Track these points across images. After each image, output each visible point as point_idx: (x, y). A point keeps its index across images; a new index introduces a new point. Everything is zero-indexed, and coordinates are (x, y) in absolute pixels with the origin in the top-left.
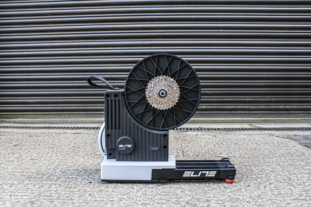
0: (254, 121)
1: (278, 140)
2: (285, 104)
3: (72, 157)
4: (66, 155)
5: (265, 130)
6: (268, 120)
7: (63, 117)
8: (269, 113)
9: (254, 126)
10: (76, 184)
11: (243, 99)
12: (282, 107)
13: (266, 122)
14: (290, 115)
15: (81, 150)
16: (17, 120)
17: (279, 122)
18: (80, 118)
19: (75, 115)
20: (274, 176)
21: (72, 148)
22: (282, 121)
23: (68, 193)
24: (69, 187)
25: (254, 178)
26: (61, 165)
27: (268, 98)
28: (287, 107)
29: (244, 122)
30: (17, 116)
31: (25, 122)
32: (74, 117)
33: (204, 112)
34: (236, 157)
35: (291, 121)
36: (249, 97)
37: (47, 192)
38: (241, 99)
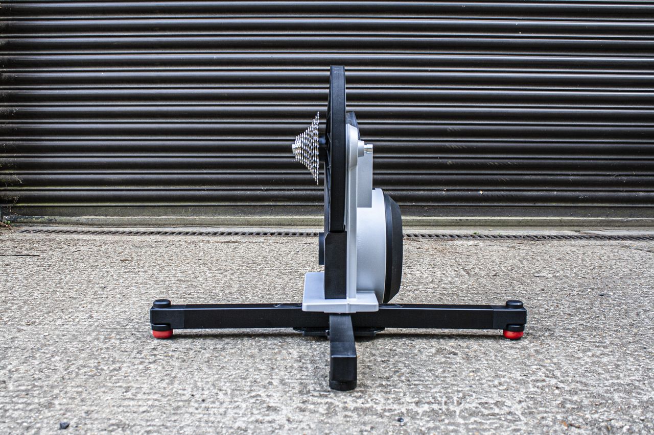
0: (584, 222)
1: (642, 254)
2: (649, 189)
5: (610, 239)
6: (613, 221)
7: (183, 212)
8: (615, 207)
9: (585, 233)
11: (562, 177)
13: (609, 224)
16: (83, 218)
17: (636, 226)
18: (219, 215)
19: (208, 209)
22: (643, 224)
27: (614, 175)
28: (653, 194)
29: (564, 224)
30: (81, 210)
31: (100, 223)
32: (205, 213)
33: (481, 204)
36: (575, 173)
38: (559, 177)
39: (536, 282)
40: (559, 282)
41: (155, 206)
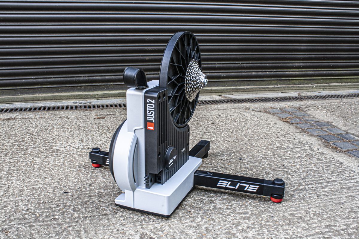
0: (224, 90)
2: (258, 71)
3: (22, 157)
4: (12, 154)
6: (239, 89)
8: (240, 81)
10: (49, 197)
11: (212, 65)
12: (254, 73)
13: (237, 91)
14: (262, 83)
15: (30, 145)
17: (251, 91)
20: (267, 163)
21: (15, 144)
22: (255, 90)
23: (45, 211)
24: (42, 202)
25: (249, 168)
26: (14, 170)
27: (240, 63)
28: (260, 73)
29: (213, 92)
34: (220, 141)
35: (264, 90)
36: (219, 63)
37: (16, 213)
38: (210, 65)
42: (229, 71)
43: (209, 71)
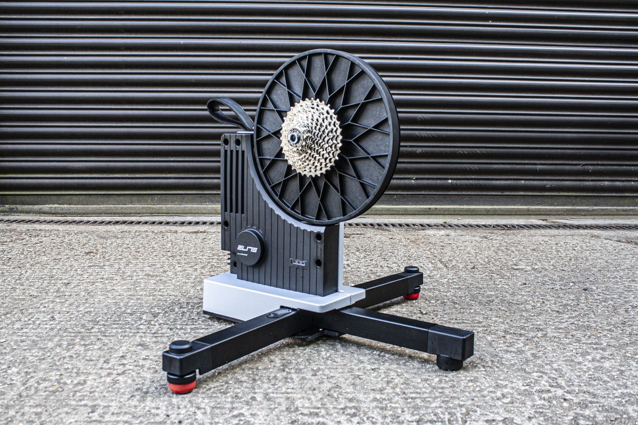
0: (550, 211)
1: (614, 245)
2: (614, 178)
5: (578, 228)
6: (579, 210)
7: (150, 201)
8: (581, 196)
9: (553, 222)
11: (530, 166)
12: (606, 183)
13: (575, 213)
14: (622, 201)
16: (46, 207)
17: (601, 215)
18: (187, 203)
19: (174, 198)
22: (608, 213)
25: (601, 300)
27: (581, 164)
28: (618, 183)
29: (532, 213)
30: (43, 198)
31: (64, 212)
32: (172, 202)
33: (449, 193)
35: (625, 213)
36: (543, 162)
38: (527, 167)
39: (516, 276)
40: (539, 275)
41: (120, 195)
42: (560, 178)
43: (524, 178)
